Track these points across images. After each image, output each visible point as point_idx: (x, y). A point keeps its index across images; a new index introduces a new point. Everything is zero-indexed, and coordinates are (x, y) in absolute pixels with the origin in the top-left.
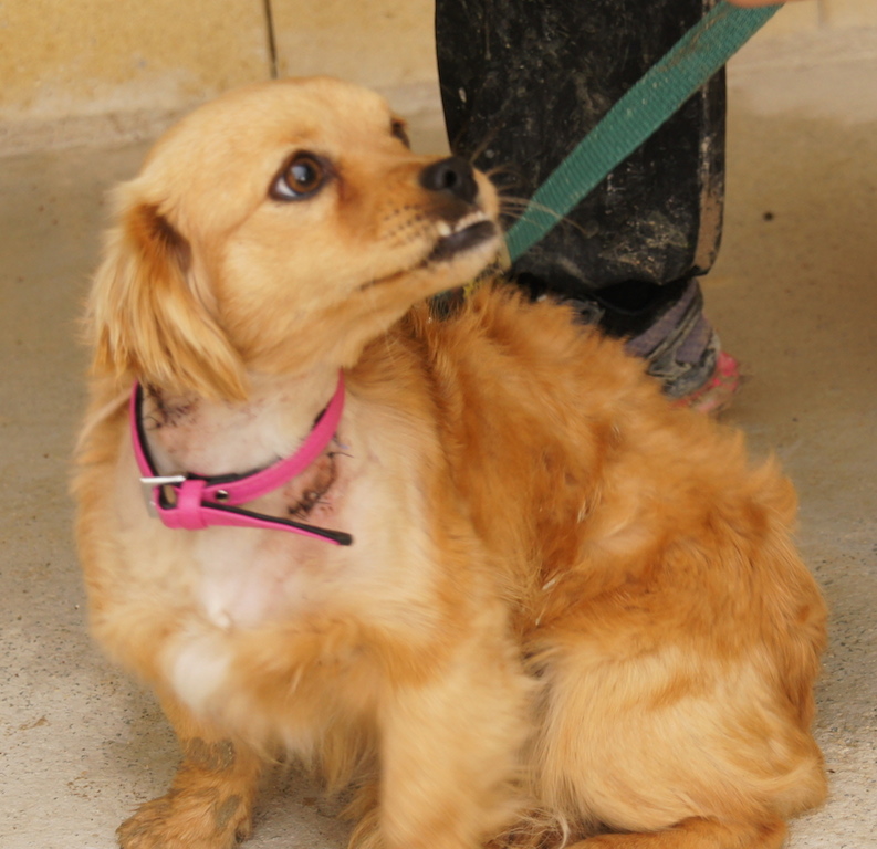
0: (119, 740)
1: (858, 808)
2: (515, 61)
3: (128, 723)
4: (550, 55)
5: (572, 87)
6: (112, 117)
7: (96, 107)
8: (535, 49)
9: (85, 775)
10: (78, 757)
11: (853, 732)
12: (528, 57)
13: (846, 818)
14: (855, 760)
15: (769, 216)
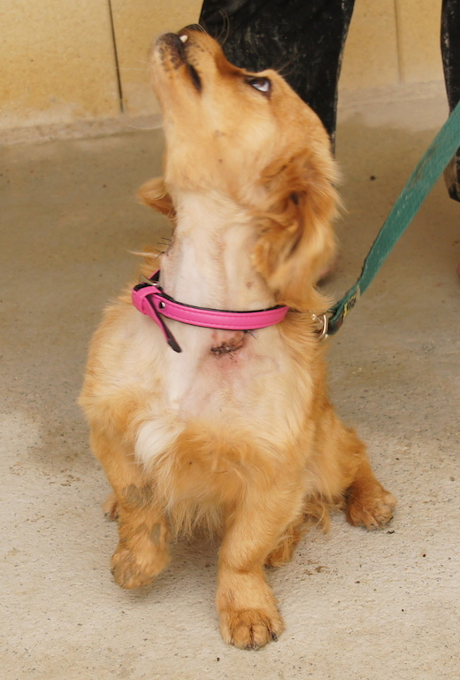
0: (36, 446)
3: (41, 437)
6: (38, 128)
7: (30, 123)
9: (18, 464)
10: (15, 455)
11: (409, 439)
13: (404, 482)
14: (409, 453)
15: (373, 178)
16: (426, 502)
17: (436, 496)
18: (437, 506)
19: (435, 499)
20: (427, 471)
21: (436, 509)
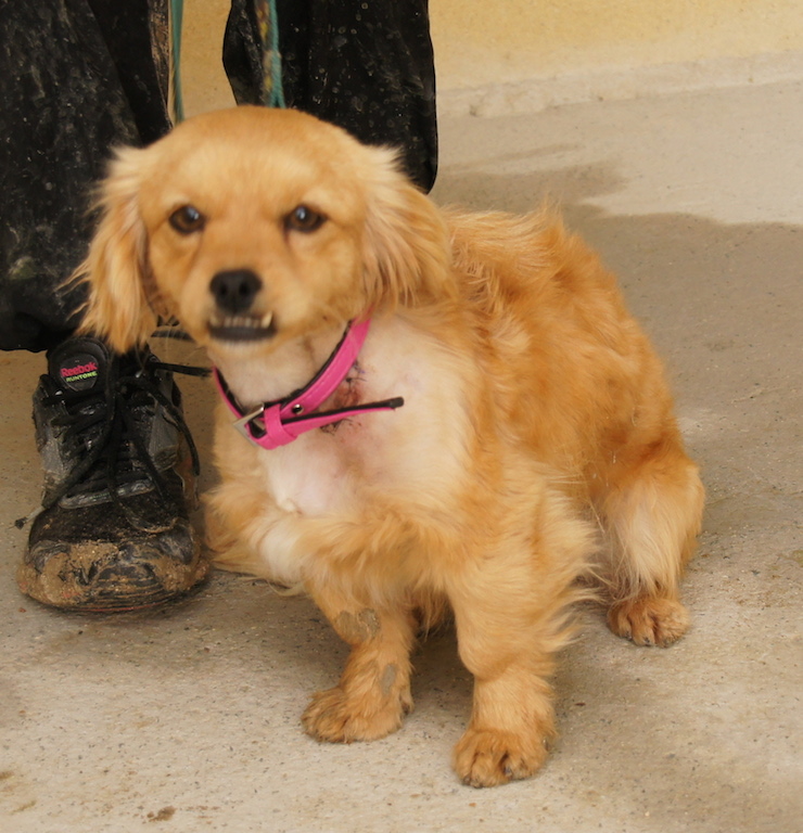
1: (391, 753)
2: (64, 99)
4: (90, 92)
5: (107, 116)
8: (79, 87)
12: (73, 94)
13: (380, 763)
16: (415, 796)
17: (432, 786)
18: (432, 802)
19: (428, 790)
20: (417, 743)
21: (432, 807)
